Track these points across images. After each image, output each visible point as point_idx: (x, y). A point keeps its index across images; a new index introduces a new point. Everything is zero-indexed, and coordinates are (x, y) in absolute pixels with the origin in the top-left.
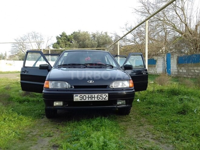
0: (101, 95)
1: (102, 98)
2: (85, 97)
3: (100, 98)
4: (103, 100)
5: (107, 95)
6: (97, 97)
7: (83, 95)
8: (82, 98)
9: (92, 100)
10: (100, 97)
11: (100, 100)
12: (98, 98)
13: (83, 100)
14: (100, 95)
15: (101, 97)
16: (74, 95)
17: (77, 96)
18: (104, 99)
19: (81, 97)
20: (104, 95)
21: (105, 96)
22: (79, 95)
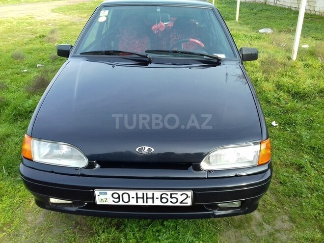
0: (171, 194)
1: (174, 200)
2: (126, 196)
3: (170, 199)
4: (178, 204)
5: (190, 193)
6: (161, 198)
7: (121, 192)
8: (119, 198)
9: (145, 204)
10: (169, 197)
11: (169, 204)
12: (164, 200)
13: (121, 203)
14: (169, 193)
15: (171, 197)
16: (97, 192)
17: (106, 193)
18: (181, 202)
19: (116, 196)
20: (180, 193)
21: (185, 196)
22: (110, 192)
